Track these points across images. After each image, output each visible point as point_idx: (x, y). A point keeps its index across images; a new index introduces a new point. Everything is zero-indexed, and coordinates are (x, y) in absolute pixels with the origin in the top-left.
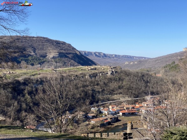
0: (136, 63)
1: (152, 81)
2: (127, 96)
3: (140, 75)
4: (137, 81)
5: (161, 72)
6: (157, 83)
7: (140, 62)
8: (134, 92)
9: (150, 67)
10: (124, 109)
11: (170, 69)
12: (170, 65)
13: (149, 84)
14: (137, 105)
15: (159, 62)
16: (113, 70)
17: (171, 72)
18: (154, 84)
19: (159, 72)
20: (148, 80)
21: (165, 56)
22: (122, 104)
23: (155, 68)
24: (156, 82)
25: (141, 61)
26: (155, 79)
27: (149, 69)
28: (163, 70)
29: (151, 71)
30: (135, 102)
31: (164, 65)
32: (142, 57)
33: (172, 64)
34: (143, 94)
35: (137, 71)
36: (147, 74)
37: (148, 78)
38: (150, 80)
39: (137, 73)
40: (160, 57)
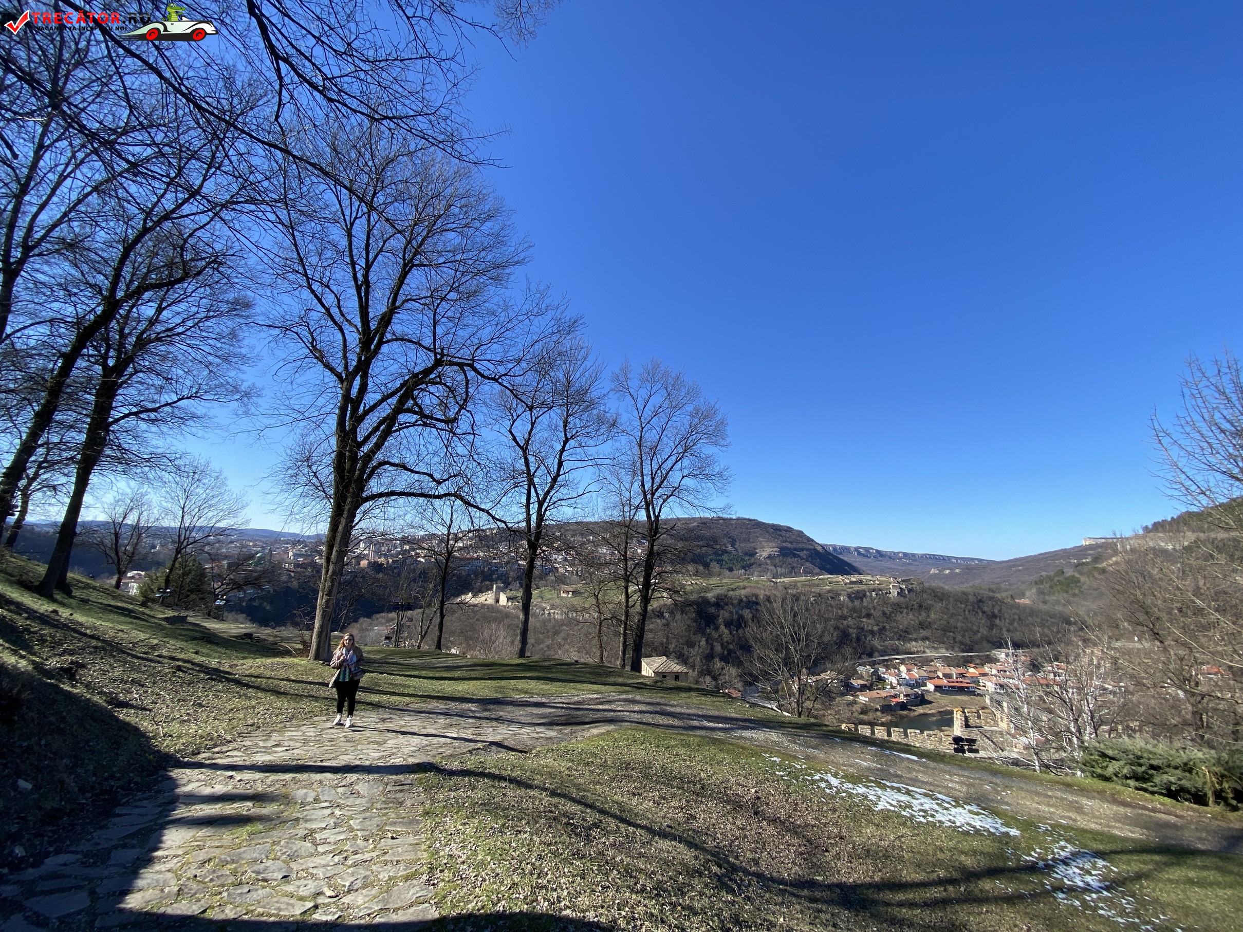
0: (957, 571)
1: (1006, 616)
2: (942, 645)
3: (971, 598)
4: (967, 612)
5: (1028, 593)
6: (1020, 619)
7: (968, 569)
8: (959, 638)
9: (996, 581)
10: (938, 677)
11: (1051, 587)
12: (1050, 578)
13: (997, 621)
14: (971, 670)
15: (1019, 570)
16: (904, 587)
17: (1057, 594)
18: (1011, 623)
19: (1023, 595)
20: (996, 611)
21: (1035, 556)
22: (932, 663)
23: (1010, 585)
24: (1016, 617)
25: (971, 567)
26: (1014, 611)
27: (993, 587)
28: (1034, 590)
29: (999, 590)
30: (966, 662)
31: (1034, 577)
32: (973, 559)
33: (1057, 574)
34: (985, 644)
35: (965, 590)
36: (991, 598)
37: (993, 606)
38: (1000, 611)
39: (964, 593)
40: (1021, 559)
